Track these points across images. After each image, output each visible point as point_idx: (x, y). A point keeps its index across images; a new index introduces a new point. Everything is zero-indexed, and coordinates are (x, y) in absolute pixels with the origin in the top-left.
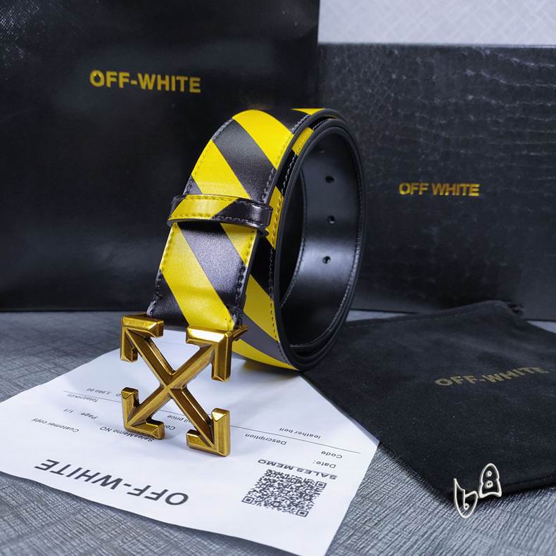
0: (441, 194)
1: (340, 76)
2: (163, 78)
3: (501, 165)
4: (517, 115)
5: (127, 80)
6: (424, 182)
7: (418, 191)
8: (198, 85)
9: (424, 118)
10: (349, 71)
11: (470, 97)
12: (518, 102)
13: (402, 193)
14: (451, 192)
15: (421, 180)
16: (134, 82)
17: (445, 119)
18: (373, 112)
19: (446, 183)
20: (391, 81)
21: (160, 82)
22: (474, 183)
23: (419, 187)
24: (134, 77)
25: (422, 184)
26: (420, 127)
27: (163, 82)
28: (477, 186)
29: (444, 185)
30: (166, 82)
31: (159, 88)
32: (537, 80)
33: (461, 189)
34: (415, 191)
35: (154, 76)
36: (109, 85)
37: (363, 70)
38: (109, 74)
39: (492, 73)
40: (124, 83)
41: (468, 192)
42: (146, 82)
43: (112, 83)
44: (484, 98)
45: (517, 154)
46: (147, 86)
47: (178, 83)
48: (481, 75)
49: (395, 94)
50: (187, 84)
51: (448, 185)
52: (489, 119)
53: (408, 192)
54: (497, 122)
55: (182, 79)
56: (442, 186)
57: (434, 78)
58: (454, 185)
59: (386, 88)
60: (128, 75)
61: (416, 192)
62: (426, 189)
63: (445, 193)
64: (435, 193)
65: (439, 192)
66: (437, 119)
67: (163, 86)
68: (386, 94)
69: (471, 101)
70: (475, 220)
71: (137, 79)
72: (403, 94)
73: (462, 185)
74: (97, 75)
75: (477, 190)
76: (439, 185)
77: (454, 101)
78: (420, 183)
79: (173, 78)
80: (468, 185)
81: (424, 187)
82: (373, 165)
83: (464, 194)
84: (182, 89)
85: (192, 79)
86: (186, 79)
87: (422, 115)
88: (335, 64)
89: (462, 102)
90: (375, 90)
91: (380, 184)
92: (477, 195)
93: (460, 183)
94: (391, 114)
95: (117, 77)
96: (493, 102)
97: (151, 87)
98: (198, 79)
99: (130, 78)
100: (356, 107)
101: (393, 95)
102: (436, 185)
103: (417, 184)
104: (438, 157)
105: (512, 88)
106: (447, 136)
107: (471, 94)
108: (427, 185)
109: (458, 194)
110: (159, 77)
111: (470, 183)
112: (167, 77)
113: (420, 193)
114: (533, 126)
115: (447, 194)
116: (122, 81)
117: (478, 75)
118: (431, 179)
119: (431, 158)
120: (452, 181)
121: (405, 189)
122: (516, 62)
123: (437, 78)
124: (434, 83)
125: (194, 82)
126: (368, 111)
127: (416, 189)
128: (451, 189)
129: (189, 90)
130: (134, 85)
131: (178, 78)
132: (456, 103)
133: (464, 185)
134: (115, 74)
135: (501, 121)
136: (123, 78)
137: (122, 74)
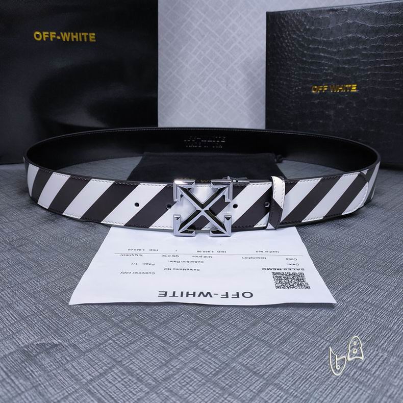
7: (322, 91)
9: (324, 49)
13: (313, 92)
22: (354, 84)
25: (325, 87)
28: (355, 86)
34: (320, 91)
62: (326, 89)
64: (332, 91)
70: (355, 106)
73: (347, 86)
75: (355, 88)
80: (350, 86)
83: (348, 91)
87: (324, 47)
92: (355, 91)
108: (327, 86)
109: (344, 91)
113: (324, 92)
119: (329, 71)
121: (315, 89)
127: (321, 89)
132: (342, 39)
135: (368, 47)
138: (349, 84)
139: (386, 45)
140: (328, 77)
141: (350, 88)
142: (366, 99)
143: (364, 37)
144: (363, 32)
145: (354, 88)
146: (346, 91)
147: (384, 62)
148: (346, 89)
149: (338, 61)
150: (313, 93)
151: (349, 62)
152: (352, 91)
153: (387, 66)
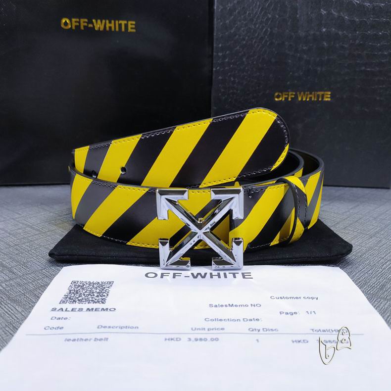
0: (304, 99)
1: (232, 17)
2: (110, 22)
3: (346, 78)
4: (357, 42)
5: (86, 24)
6: (292, 91)
8: (134, 26)
10: (239, 13)
11: (324, 30)
12: (357, 32)
14: (311, 98)
15: (289, 90)
16: (90, 26)
17: (306, 46)
18: (255, 42)
19: (307, 91)
20: (268, 19)
21: (108, 25)
23: (288, 95)
24: (90, 22)
26: (288, 52)
27: (110, 25)
29: (306, 93)
30: (112, 25)
31: (108, 29)
32: (372, 16)
33: (318, 96)
35: (104, 21)
36: (74, 28)
37: (248, 12)
38: (74, 20)
39: (339, 12)
40: (84, 26)
41: (323, 98)
42: (99, 25)
43: (76, 26)
44: (334, 29)
45: (357, 70)
46: (99, 28)
47: (120, 25)
48: (332, 13)
49: (271, 29)
50: (126, 26)
51: (309, 93)
52: (337, 45)
53: (281, 99)
54: (343, 47)
55: (123, 23)
56: (304, 94)
57: (298, 16)
58: (313, 93)
59: (264, 25)
60: (86, 20)
61: (286, 99)
63: (306, 99)
65: (302, 99)
66: (301, 46)
67: (110, 28)
68: (264, 30)
69: (324, 32)
71: (93, 24)
72: (276, 29)
74: (66, 21)
76: (302, 93)
77: (312, 33)
78: (289, 92)
79: (117, 22)
81: (292, 95)
82: (256, 81)
84: (123, 29)
85: (130, 23)
86: (126, 22)
88: (228, 8)
89: (318, 33)
90: (257, 26)
91: (261, 93)
93: (317, 91)
94: (268, 43)
95: (79, 22)
96: (340, 33)
97: (102, 29)
98: (134, 23)
99: (88, 23)
100: (244, 39)
101: (269, 29)
102: (300, 94)
103: (287, 93)
104: (301, 73)
105: (353, 22)
106: (308, 58)
107: (325, 28)
110: (107, 21)
111: (325, 91)
112: (113, 22)
114: (369, 49)
115: (308, 100)
116: (82, 25)
117: (329, 14)
118: (297, 89)
120: (311, 90)
122: (357, 3)
123: (300, 16)
124: (298, 21)
125: (131, 24)
126: (252, 41)
128: (310, 96)
129: (128, 30)
130: (91, 28)
131: (120, 22)
133: (320, 93)
134: (78, 20)
136: (83, 22)
137: (82, 20)
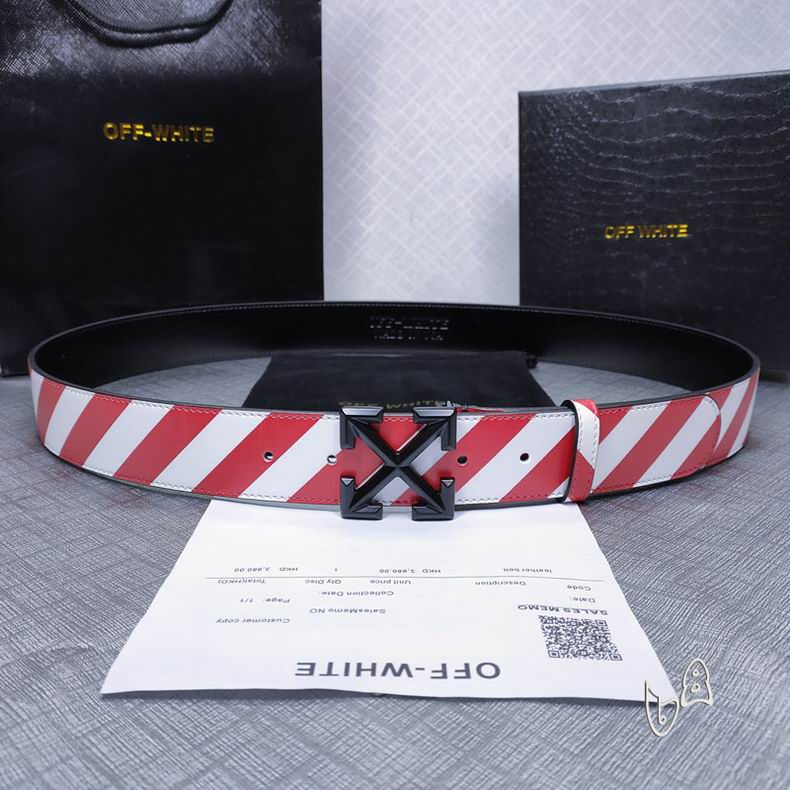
138: (673, 223)
139: (739, 152)
140: (635, 211)
141: (676, 231)
142: (705, 250)
143: (698, 138)
144: (696, 130)
145: (683, 231)
146: (669, 236)
147: (738, 183)
148: (669, 231)
149: (652, 182)
150: (607, 239)
151: (671, 183)
152: (679, 236)
153: (743, 190)
